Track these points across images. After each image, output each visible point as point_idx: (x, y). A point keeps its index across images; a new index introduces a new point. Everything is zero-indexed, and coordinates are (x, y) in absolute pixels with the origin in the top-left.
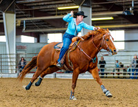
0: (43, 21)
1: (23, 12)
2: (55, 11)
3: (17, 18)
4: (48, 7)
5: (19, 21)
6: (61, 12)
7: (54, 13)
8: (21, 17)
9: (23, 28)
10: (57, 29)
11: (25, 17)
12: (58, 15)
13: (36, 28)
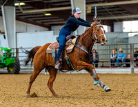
3: (87, 3)
5: (90, 7)
8: (92, 3)
9: (94, 15)
13: (109, 15)
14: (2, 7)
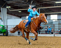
0: (48, 9)
1: (39, 5)
2: (54, 4)
4: (51, 2)
6: (57, 5)
7: (54, 5)
8: (38, 7)
10: (55, 13)
11: (40, 7)
12: (56, 6)
13: (45, 12)
14: (1, 8)
